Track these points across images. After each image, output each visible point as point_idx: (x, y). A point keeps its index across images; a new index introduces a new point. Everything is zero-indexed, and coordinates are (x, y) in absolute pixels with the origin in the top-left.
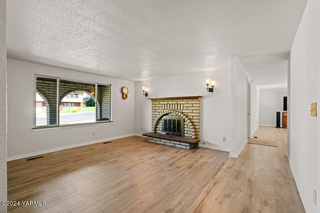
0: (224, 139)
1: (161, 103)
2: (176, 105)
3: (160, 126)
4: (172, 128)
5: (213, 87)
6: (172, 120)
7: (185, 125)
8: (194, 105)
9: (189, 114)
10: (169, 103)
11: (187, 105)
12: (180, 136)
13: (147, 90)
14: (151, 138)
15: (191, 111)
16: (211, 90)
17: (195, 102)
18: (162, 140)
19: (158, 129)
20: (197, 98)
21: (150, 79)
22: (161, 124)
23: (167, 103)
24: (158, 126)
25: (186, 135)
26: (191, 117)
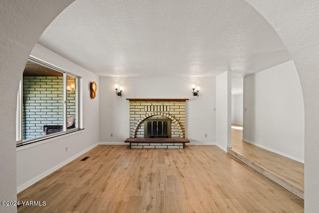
0: (206, 136)
1: (142, 104)
2: (162, 107)
3: (142, 130)
4: (157, 130)
5: (198, 91)
6: (157, 122)
7: (172, 127)
8: (181, 107)
9: (176, 116)
10: (154, 104)
11: (174, 107)
12: (167, 137)
13: (121, 88)
14: (136, 144)
15: (178, 113)
16: (195, 94)
17: (182, 104)
18: (151, 144)
19: (138, 133)
20: (184, 100)
21: (126, 76)
22: (143, 127)
23: (150, 104)
24: (139, 130)
25: (172, 136)
26: (178, 119)
